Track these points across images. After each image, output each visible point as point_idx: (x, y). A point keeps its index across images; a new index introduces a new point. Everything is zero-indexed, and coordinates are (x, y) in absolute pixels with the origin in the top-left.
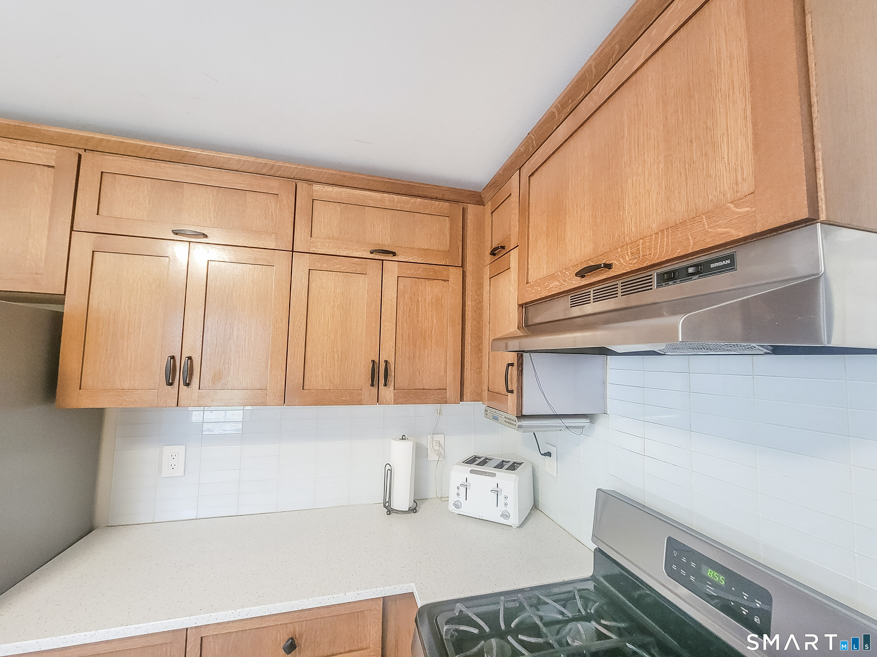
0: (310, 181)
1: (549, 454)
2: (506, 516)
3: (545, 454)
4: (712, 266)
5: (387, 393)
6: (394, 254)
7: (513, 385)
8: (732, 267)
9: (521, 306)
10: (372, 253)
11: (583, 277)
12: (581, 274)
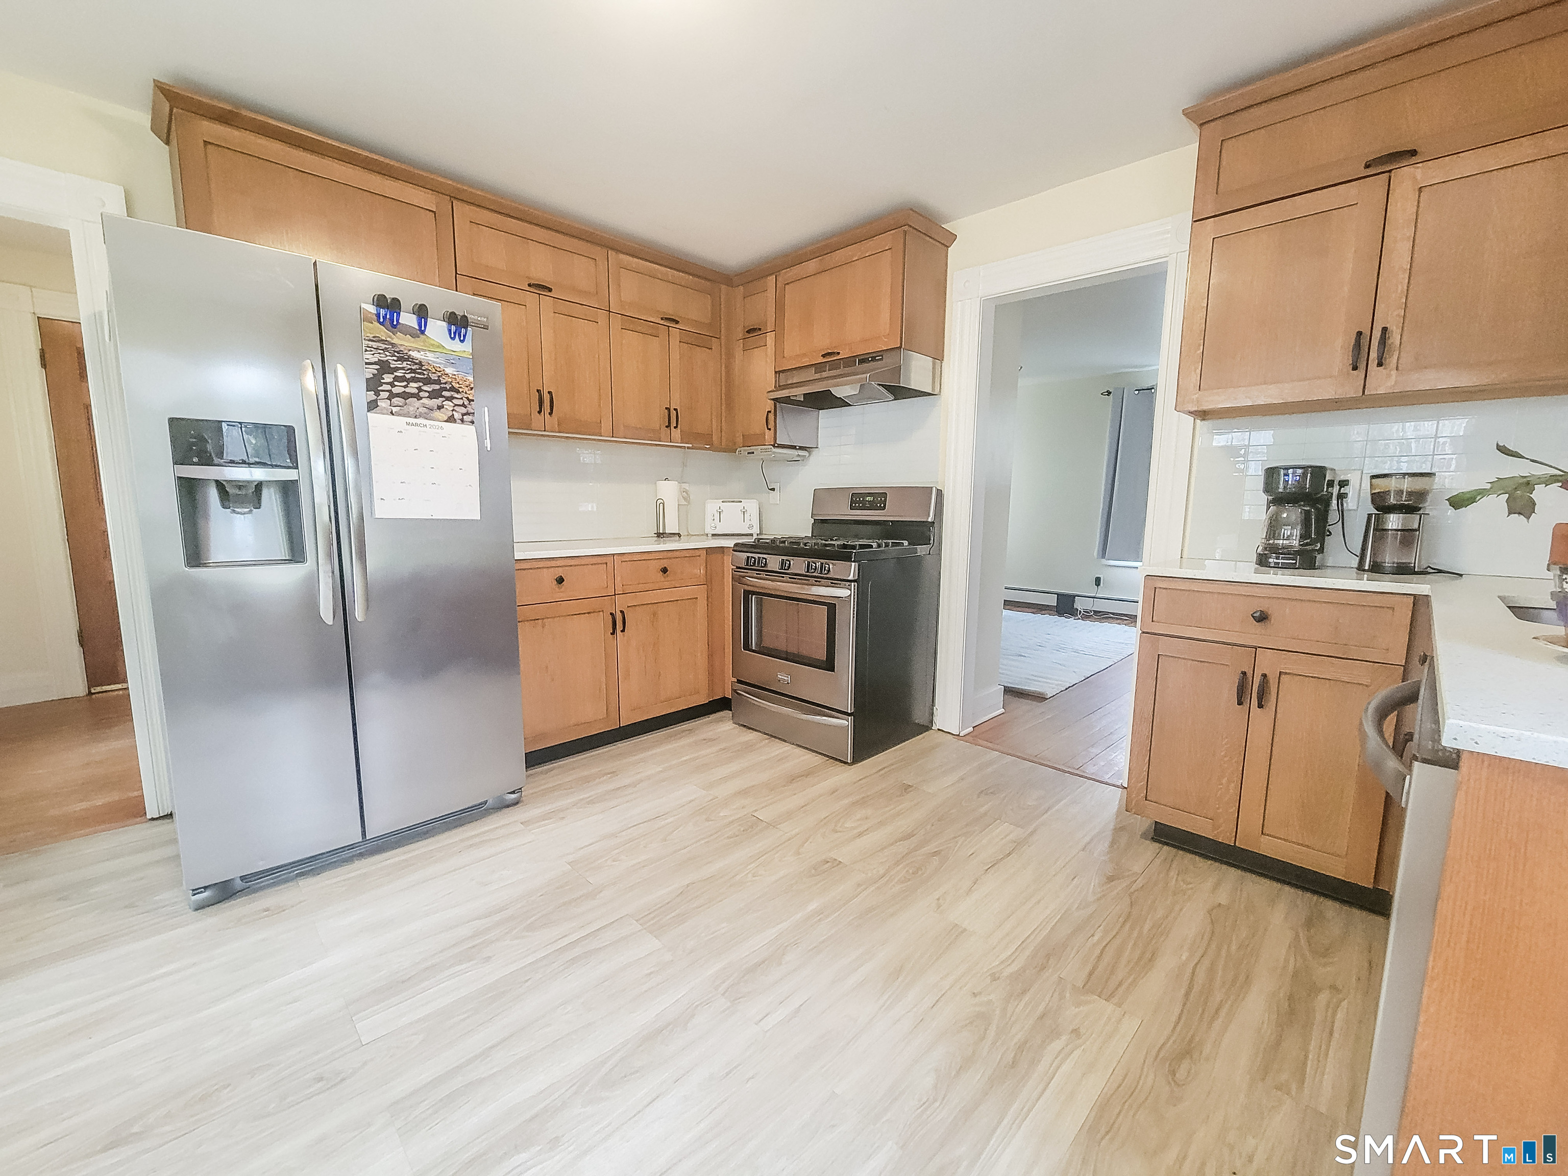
0: (618, 251)
1: (773, 489)
2: (751, 527)
3: (771, 489)
4: (877, 358)
5: (676, 434)
6: (677, 322)
7: (771, 425)
8: (881, 359)
9: (776, 372)
10: (662, 319)
11: (824, 357)
12: (824, 356)
